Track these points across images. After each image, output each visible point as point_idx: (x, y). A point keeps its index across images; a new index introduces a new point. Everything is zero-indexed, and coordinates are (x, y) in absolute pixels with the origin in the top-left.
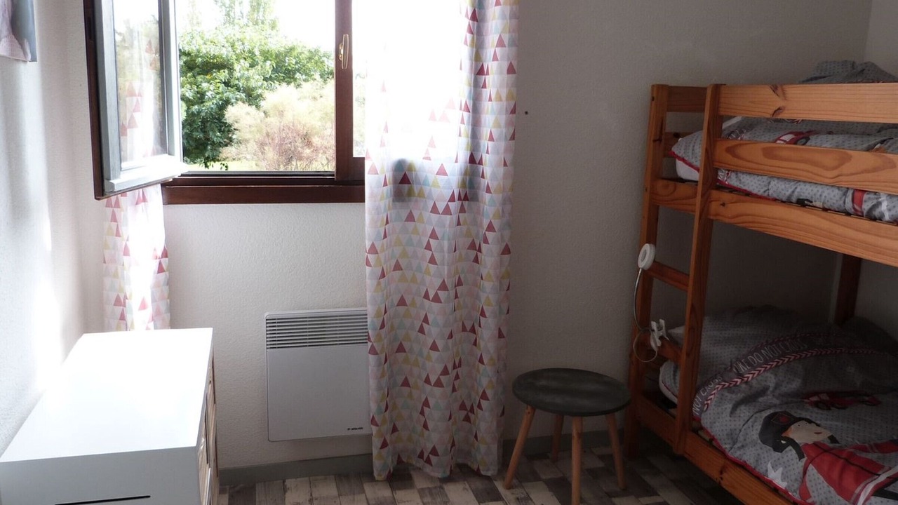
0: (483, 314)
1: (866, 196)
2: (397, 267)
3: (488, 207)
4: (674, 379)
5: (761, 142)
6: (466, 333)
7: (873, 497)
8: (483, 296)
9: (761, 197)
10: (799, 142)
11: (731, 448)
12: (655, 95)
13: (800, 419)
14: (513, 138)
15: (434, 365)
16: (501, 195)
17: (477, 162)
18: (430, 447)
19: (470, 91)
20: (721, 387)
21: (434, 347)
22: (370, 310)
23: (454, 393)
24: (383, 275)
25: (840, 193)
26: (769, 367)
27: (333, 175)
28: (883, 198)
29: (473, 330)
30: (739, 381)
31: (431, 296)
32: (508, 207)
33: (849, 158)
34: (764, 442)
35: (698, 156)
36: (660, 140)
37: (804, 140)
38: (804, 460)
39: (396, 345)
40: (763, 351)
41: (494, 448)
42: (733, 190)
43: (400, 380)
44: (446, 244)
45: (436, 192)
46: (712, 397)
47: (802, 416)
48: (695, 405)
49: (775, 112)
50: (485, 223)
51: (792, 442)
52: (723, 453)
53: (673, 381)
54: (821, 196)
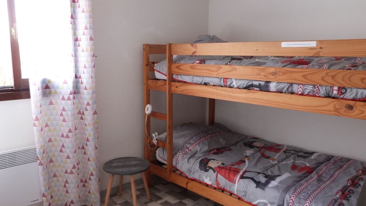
0: (88, 140)
1: (228, 80)
2: (47, 125)
3: (86, 96)
4: (164, 154)
5: (188, 64)
6: (80, 150)
7: (240, 180)
8: (87, 133)
9: (190, 83)
10: (202, 63)
11: (189, 175)
12: (145, 48)
13: (211, 160)
14: (94, 67)
15: (69, 165)
16: (91, 90)
17: (78, 78)
18: (70, 200)
19: (73, 48)
20: (182, 153)
21: (68, 157)
22: (38, 146)
23: (78, 176)
24: (42, 130)
25: (219, 80)
26: (197, 143)
27: (13, 87)
28: (234, 80)
29: (83, 148)
30: (188, 150)
31: (65, 135)
32: (94, 95)
33: (221, 68)
34: (201, 170)
35: (165, 70)
36: (148, 65)
37: (204, 63)
38: (216, 173)
39: (49, 160)
40: (193, 138)
41: (98, 195)
42: (179, 81)
43: (52, 174)
44: (70, 113)
45: (63, 91)
46: (180, 157)
47: (211, 158)
48: (173, 162)
49: (193, 53)
50: (86, 102)
51: (210, 168)
52: (187, 177)
53: (163, 155)
54: (212, 81)
